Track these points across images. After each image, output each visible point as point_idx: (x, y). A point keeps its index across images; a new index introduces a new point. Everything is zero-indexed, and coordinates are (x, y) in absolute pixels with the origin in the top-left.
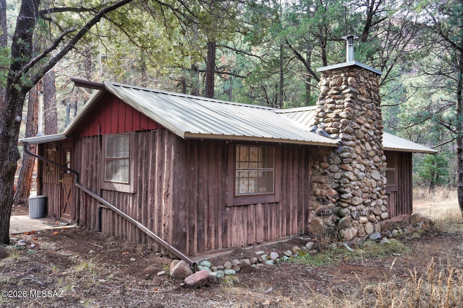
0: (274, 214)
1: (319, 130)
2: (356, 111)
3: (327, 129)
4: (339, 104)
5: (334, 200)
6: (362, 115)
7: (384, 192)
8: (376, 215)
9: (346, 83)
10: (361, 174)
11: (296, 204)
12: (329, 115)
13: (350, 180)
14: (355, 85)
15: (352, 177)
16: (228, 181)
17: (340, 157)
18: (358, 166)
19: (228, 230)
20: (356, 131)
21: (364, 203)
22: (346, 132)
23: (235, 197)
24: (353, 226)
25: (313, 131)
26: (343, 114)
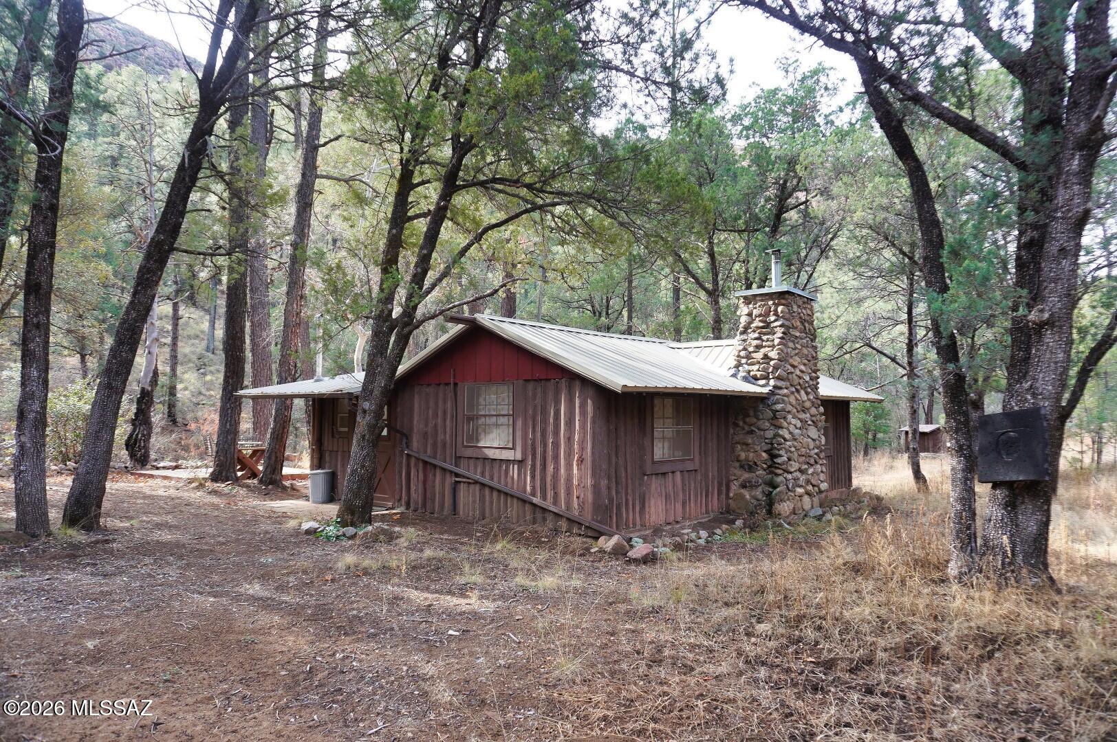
0: (693, 485)
1: (742, 374)
2: (789, 350)
3: (752, 373)
4: (768, 340)
5: (765, 466)
6: (796, 354)
7: (822, 455)
8: (813, 486)
9: (776, 314)
10: (797, 431)
11: (716, 473)
12: (754, 355)
13: (785, 440)
14: (787, 316)
15: (787, 436)
16: (647, 443)
17: (772, 410)
18: (794, 421)
19: (647, 505)
20: (790, 376)
21: (800, 470)
22: (779, 378)
23: (654, 462)
24: (788, 499)
25: (734, 376)
26: (773, 354)
